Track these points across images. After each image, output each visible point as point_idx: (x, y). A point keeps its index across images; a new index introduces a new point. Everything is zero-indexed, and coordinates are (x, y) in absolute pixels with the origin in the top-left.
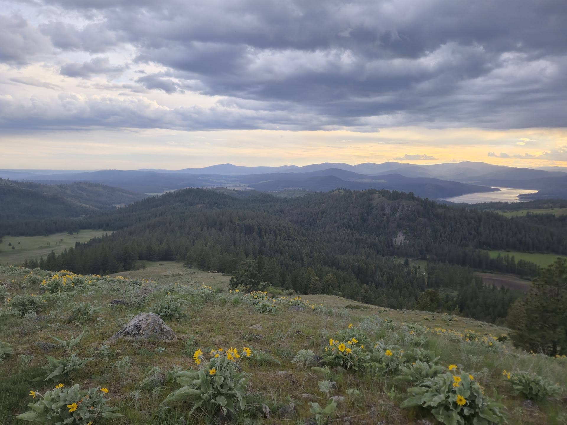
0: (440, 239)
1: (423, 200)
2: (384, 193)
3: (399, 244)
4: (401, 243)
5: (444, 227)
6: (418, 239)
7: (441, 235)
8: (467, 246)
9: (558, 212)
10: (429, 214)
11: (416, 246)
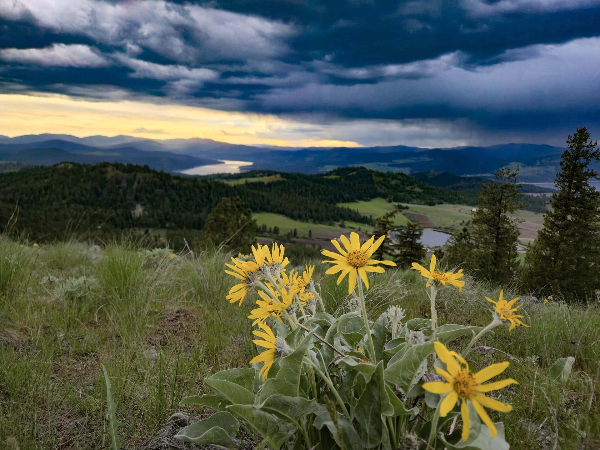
0: (178, 208)
1: (159, 172)
2: (117, 166)
3: (138, 216)
4: (140, 215)
5: (180, 196)
6: (157, 209)
7: (178, 205)
8: (201, 212)
9: (266, 180)
10: (165, 185)
11: (155, 216)
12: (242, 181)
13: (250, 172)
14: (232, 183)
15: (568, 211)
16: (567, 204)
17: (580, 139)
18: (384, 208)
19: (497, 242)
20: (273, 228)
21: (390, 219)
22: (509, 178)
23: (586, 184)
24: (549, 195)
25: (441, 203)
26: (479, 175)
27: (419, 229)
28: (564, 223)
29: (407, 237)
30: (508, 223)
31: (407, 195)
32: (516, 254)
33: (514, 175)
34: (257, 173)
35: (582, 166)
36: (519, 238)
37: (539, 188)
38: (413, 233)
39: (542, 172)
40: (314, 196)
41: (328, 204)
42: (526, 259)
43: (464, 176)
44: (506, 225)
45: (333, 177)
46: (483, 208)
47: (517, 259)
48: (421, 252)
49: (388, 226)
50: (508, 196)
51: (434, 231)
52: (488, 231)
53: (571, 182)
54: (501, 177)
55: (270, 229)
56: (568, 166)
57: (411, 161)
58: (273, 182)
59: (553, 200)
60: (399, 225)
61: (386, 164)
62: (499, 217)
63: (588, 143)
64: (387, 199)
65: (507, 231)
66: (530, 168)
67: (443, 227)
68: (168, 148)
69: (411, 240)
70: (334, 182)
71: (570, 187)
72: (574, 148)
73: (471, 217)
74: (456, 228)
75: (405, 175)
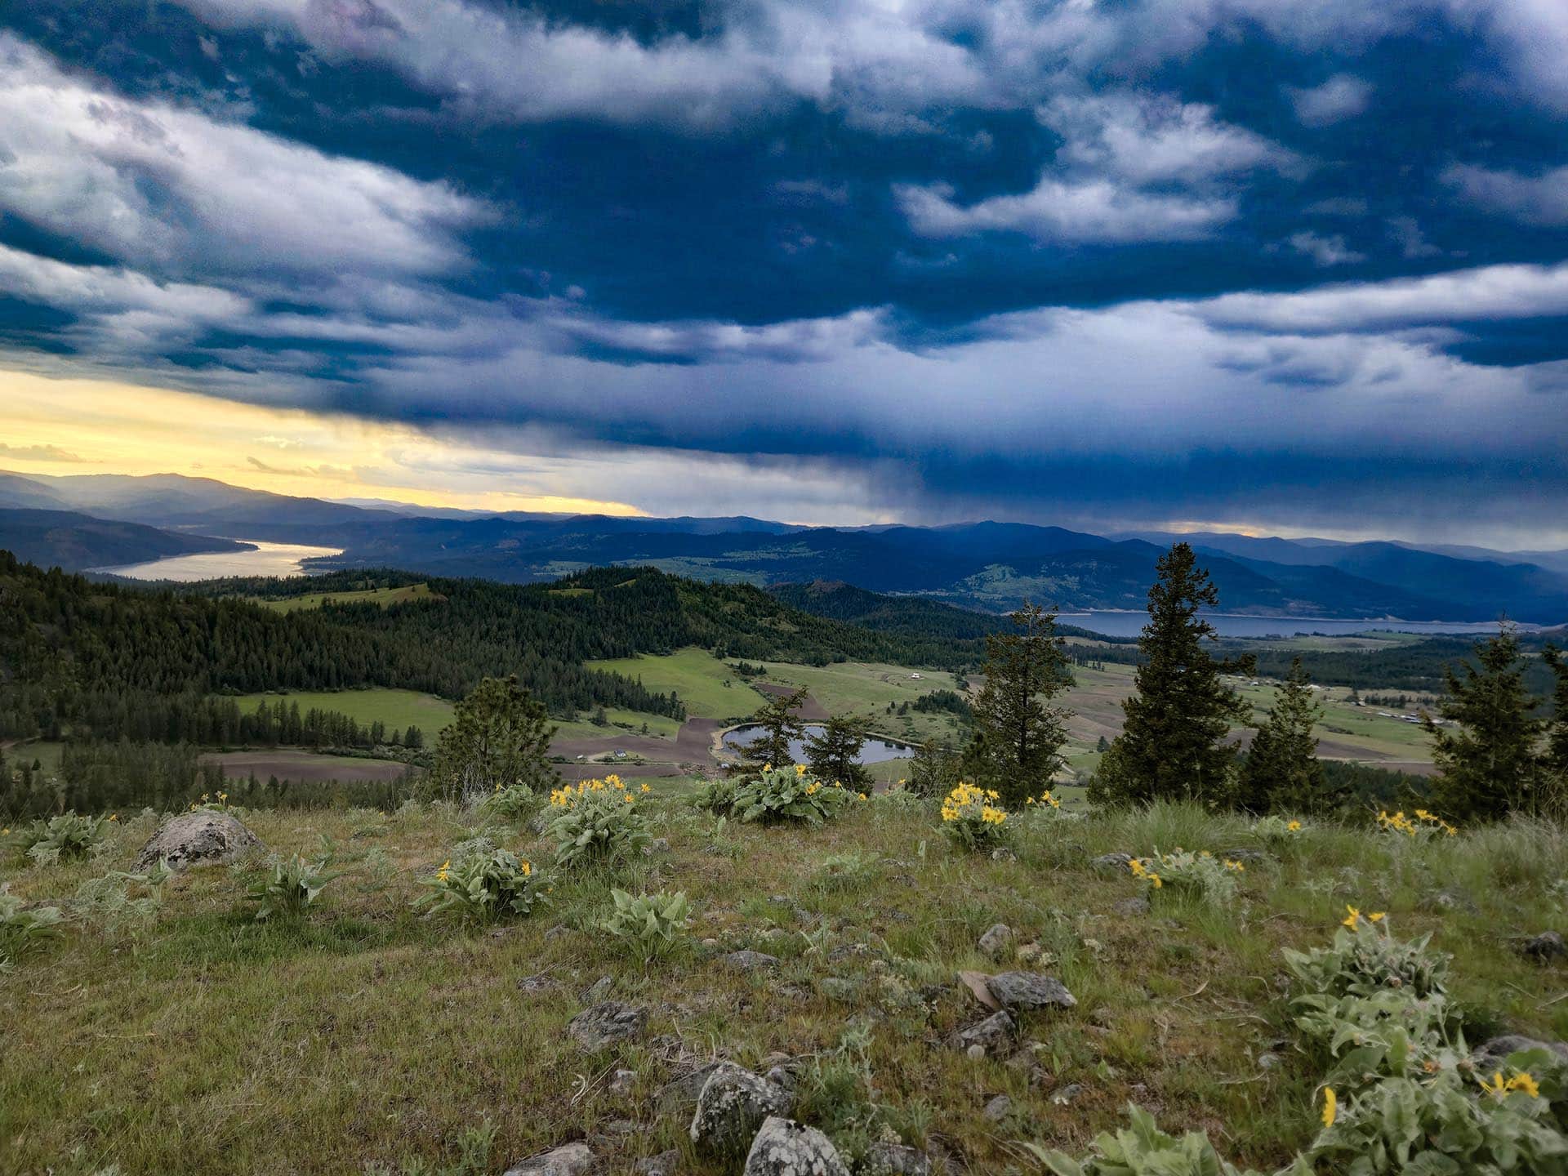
0: (103, 680)
1: (46, 572)
5: (113, 645)
6: (32, 683)
7: (104, 668)
8: (181, 689)
9: (385, 597)
10: (63, 612)
11: (26, 706)
12: (311, 602)
13: (335, 576)
14: (282, 606)
18: (708, 673)
20: (403, 734)
25: (842, 660)
26: (921, 593)
31: (762, 638)
34: (359, 579)
39: (1053, 589)
40: (523, 643)
41: (561, 663)
43: (890, 594)
45: (575, 592)
55: (396, 736)
57: (766, 556)
58: (405, 604)
60: (743, 717)
61: (708, 561)
64: (714, 649)
66: (1028, 580)
68: (74, 500)
70: (575, 605)
73: (913, 695)
74: (880, 722)
75: (756, 590)
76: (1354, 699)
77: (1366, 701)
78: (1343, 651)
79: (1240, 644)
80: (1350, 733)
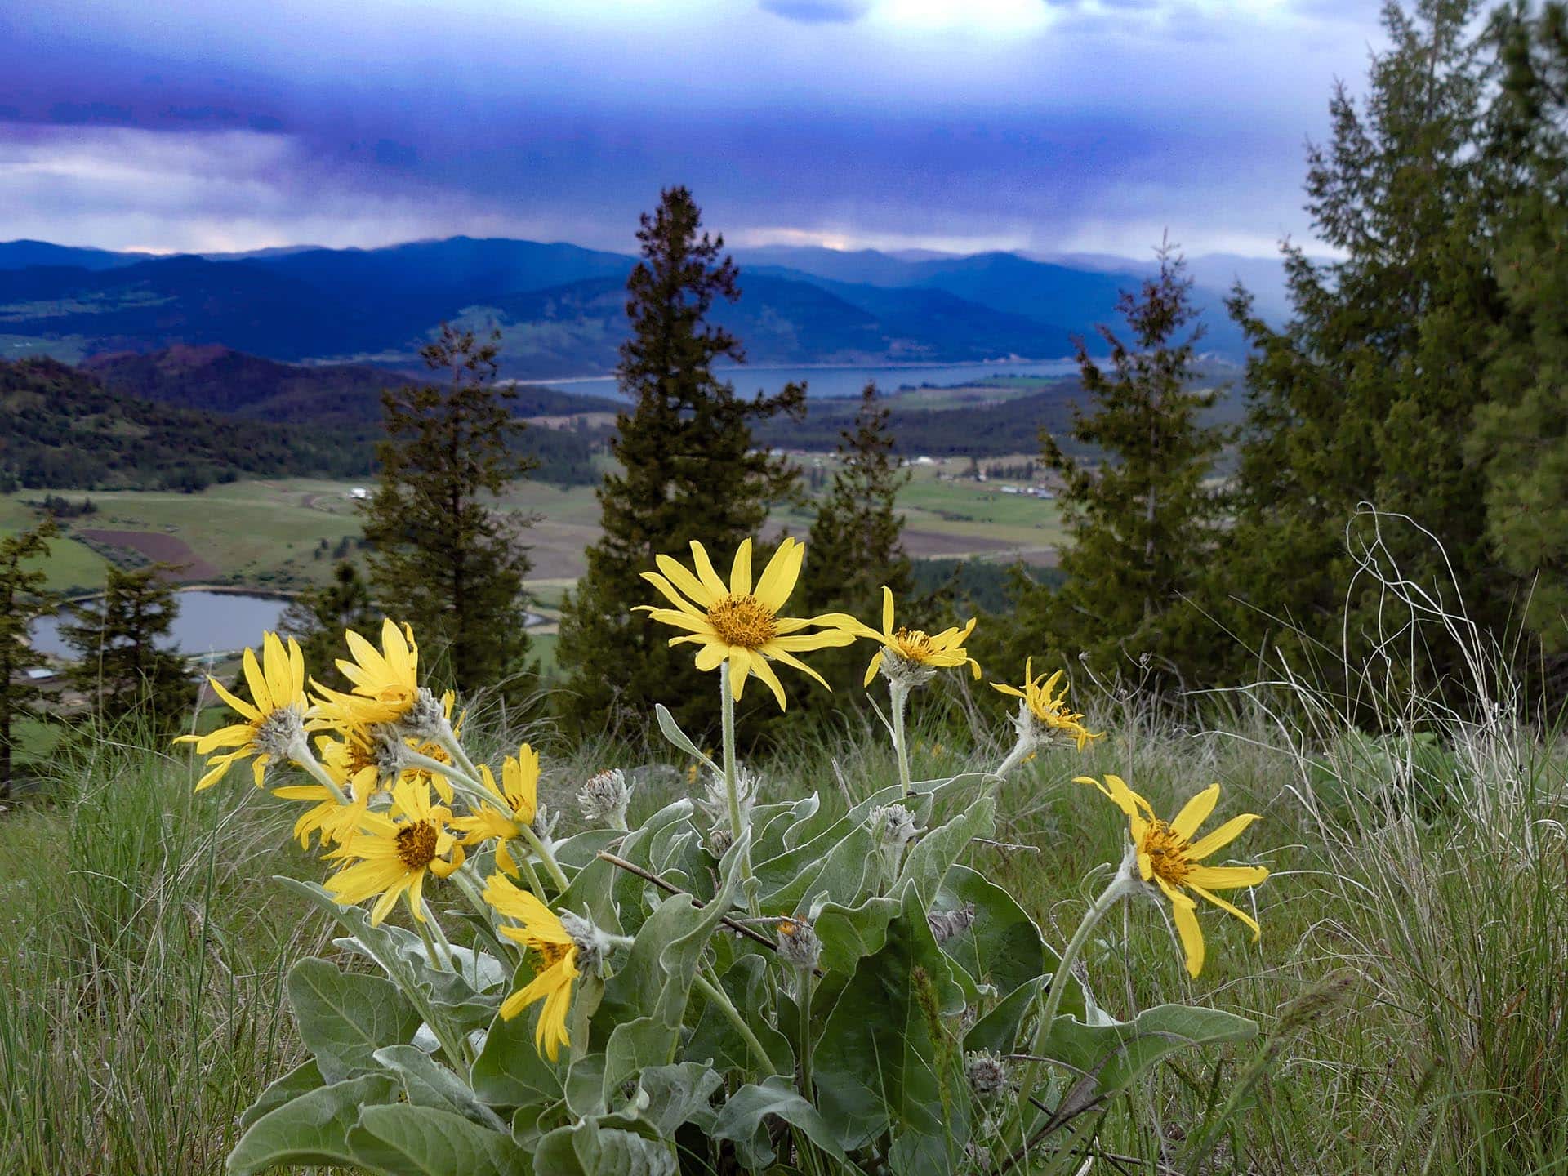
15: (668, 472)
16: (660, 447)
17: (675, 225)
19: (459, 608)
21: (26, 566)
22: (471, 365)
23: (707, 376)
24: (595, 420)
25: (230, 479)
26: (359, 358)
27: (158, 595)
28: (659, 512)
29: (114, 634)
30: (488, 532)
31: (83, 452)
32: (525, 641)
33: (487, 355)
35: (691, 317)
36: (526, 584)
37: (561, 396)
38: (138, 613)
39: (566, 341)
42: (559, 654)
43: (305, 363)
44: (481, 541)
46: (396, 484)
47: (529, 659)
48: (179, 688)
49: (19, 595)
50: (475, 434)
51: (215, 592)
52: (423, 570)
53: (663, 371)
54: (445, 363)
56: (650, 318)
57: (80, 309)
59: (620, 438)
60: (62, 588)
62: (456, 511)
63: (697, 242)
65: (487, 561)
66: (527, 329)
67: (248, 572)
69: (131, 642)
71: (662, 390)
72: (660, 257)
73: (355, 525)
74: (304, 574)
75: (63, 370)
76: (973, 472)
77: (989, 473)
78: (957, 406)
79: (829, 408)
80: (969, 519)
